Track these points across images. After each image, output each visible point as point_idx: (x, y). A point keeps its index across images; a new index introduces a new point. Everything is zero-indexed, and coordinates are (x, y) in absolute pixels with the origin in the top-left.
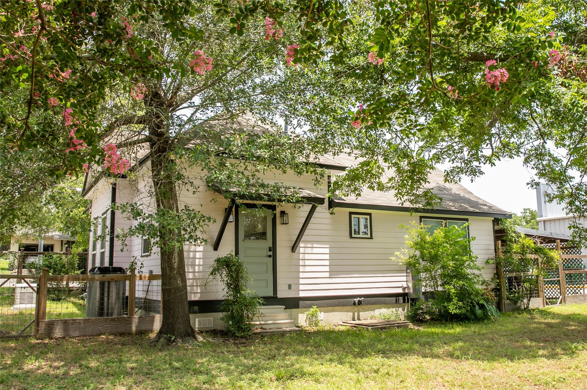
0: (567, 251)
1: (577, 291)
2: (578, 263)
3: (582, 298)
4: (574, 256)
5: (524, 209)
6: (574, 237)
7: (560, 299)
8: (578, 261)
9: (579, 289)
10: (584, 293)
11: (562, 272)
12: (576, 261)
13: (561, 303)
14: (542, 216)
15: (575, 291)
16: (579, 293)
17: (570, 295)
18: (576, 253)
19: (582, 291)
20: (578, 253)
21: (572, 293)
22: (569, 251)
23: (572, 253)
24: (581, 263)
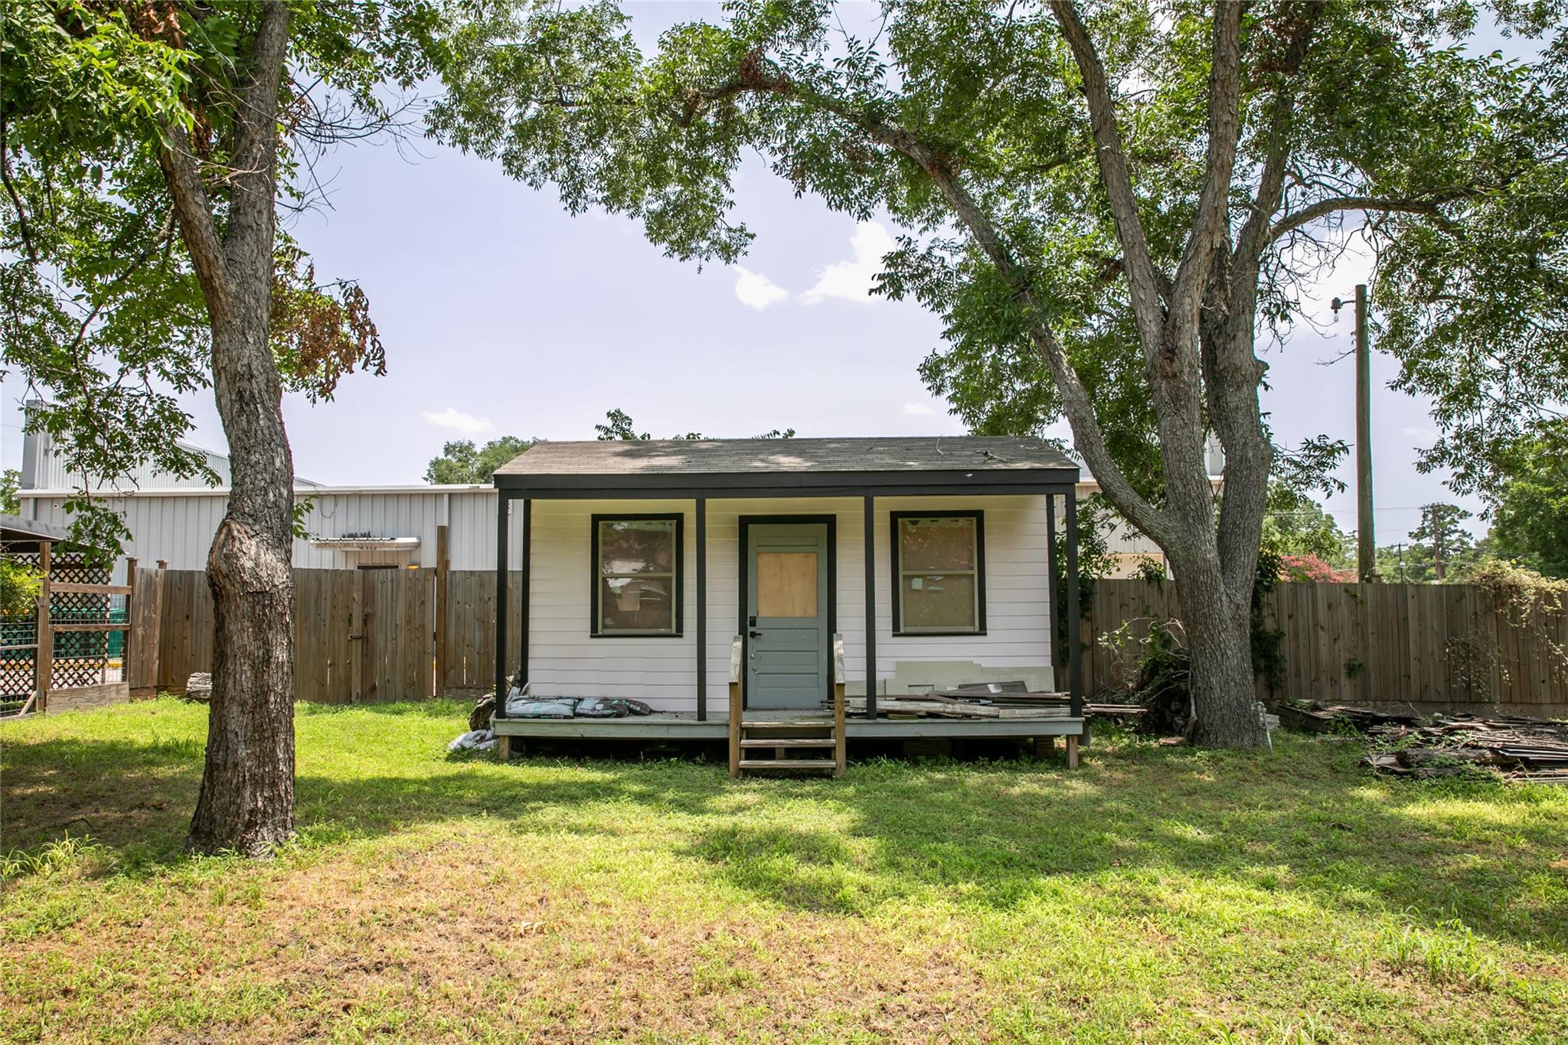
0: (72, 574)
1: (86, 676)
2: (99, 605)
3: (96, 695)
4: (90, 589)
5: (7, 473)
6: (78, 533)
7: (30, 701)
8: (99, 600)
9: (91, 671)
10: (103, 681)
11: (45, 629)
12: (94, 600)
13: (32, 709)
14: (32, 486)
15: (80, 676)
16: (91, 682)
17: (66, 686)
18: (96, 579)
19: (98, 677)
20: (100, 579)
21: (71, 681)
22: (77, 575)
23: (86, 579)
24: (104, 605)
